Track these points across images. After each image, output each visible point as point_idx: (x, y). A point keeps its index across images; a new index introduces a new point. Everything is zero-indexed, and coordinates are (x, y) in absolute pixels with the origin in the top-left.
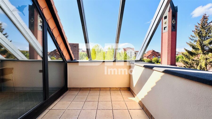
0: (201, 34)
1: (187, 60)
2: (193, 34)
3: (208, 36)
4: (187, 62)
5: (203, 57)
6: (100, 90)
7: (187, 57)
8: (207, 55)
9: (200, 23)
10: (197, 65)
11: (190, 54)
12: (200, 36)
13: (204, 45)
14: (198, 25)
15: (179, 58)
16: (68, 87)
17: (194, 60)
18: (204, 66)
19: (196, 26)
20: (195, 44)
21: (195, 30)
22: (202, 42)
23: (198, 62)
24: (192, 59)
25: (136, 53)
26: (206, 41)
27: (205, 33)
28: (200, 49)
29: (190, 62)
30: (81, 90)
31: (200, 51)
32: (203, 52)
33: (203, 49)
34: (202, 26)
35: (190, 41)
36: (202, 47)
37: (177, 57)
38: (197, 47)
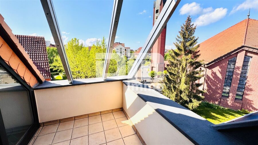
0: (185, 36)
1: (173, 61)
2: (179, 36)
3: (190, 38)
4: (173, 62)
5: (184, 58)
6: (88, 117)
7: (173, 57)
8: (187, 56)
9: (185, 25)
10: (180, 65)
11: (175, 55)
12: (184, 38)
13: (186, 47)
14: (183, 26)
15: (167, 55)
16: (40, 122)
17: (178, 61)
18: (185, 67)
19: (182, 27)
20: (180, 44)
21: (181, 31)
22: (185, 43)
23: (181, 62)
24: (177, 59)
25: (127, 49)
26: (188, 43)
27: (187, 35)
28: (183, 50)
29: (175, 62)
30: (61, 122)
31: (183, 52)
32: (185, 53)
33: (185, 50)
34: (186, 28)
35: (177, 41)
36: (184, 48)
37: (165, 54)
38: (181, 48)
